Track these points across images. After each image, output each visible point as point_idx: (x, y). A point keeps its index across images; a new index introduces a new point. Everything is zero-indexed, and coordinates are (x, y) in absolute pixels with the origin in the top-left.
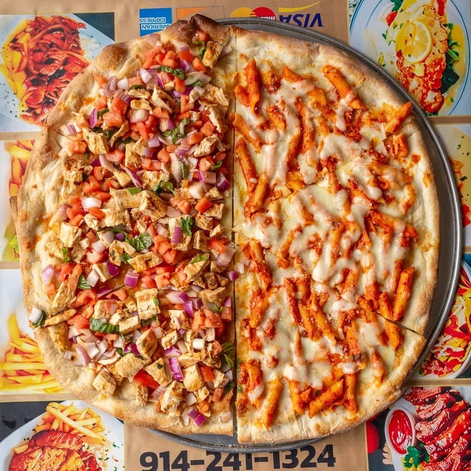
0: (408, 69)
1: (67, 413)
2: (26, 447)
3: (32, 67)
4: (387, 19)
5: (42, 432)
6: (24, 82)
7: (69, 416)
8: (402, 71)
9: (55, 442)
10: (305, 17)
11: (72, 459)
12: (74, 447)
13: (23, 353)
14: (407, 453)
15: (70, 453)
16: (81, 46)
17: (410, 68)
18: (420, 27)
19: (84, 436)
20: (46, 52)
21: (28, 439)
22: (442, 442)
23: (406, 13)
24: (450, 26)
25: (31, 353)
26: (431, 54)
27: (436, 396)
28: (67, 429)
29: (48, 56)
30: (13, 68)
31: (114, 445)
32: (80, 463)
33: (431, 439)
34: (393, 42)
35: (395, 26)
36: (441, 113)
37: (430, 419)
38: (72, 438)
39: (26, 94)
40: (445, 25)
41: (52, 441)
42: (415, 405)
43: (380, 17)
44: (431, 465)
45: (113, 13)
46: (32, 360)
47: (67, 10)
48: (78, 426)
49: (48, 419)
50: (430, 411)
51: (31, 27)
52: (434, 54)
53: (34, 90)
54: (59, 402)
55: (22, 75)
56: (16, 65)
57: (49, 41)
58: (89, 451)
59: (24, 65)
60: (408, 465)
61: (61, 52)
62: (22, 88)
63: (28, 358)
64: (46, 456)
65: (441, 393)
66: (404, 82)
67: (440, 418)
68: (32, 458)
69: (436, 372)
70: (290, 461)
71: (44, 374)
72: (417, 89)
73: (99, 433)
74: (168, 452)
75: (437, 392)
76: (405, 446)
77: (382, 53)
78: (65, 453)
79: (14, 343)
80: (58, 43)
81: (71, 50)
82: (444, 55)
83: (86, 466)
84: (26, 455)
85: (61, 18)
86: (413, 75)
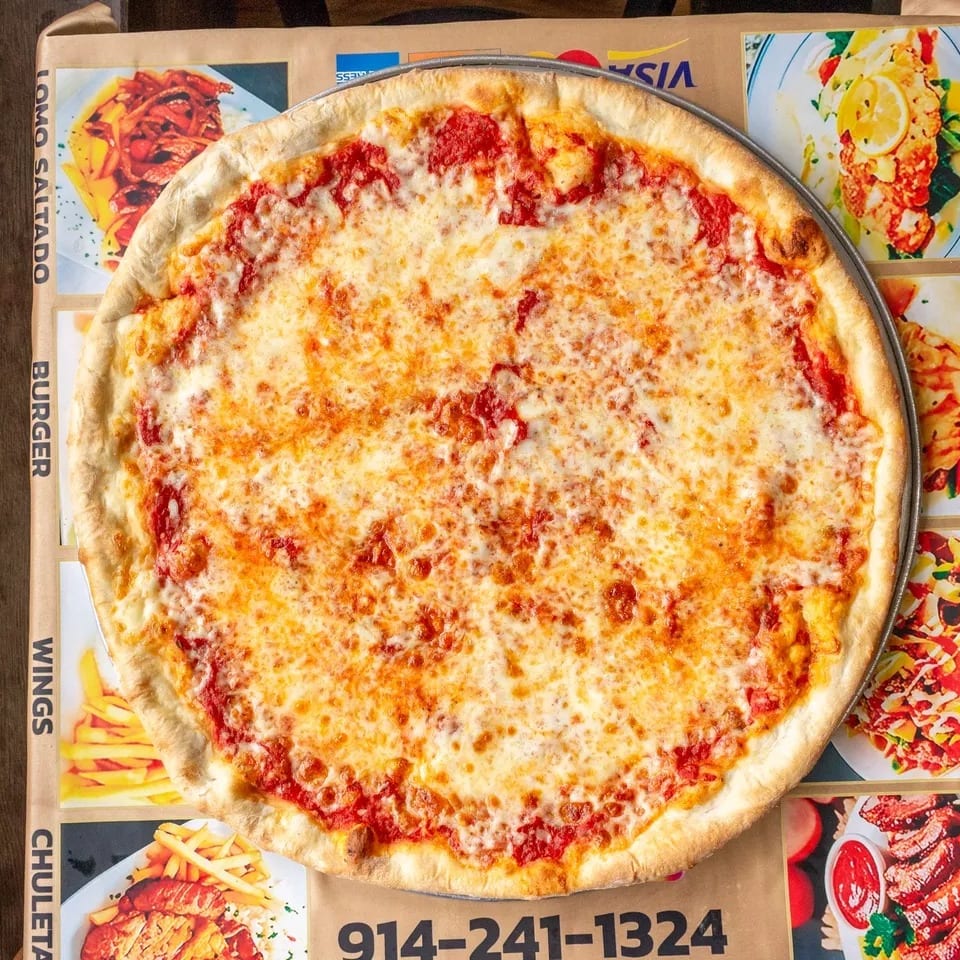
0: (863, 167)
1: (194, 844)
2: (114, 911)
3: (127, 170)
4: (820, 71)
5: (145, 882)
6: (112, 198)
7: (198, 851)
8: (851, 172)
9: (171, 903)
10: (658, 70)
11: (205, 936)
12: (208, 911)
13: (108, 726)
14: (871, 927)
15: (200, 923)
16: (224, 127)
17: (867, 165)
18: (885, 87)
19: (229, 890)
20: (157, 139)
21: (117, 896)
22: (940, 906)
23: (857, 59)
24: (945, 84)
25: (124, 727)
26: (909, 136)
27: (927, 813)
28: (195, 876)
29: (160, 146)
30: (92, 171)
31: (287, 908)
32: (219, 944)
33: (917, 898)
34: (832, 116)
35: (836, 86)
36: (929, 253)
37: (915, 859)
38: (205, 893)
39: (116, 221)
40: (936, 83)
41: (166, 900)
42: (885, 830)
43: (805, 68)
44: (919, 951)
45: (286, 64)
46: (127, 740)
47: (196, 58)
48: (216, 869)
49: (159, 855)
50: (915, 843)
51: (127, 92)
52: (913, 138)
53: (131, 213)
54: (180, 822)
55: (109, 184)
56: (98, 166)
57: (162, 117)
58: (237, 919)
59: (112, 165)
60: (872, 951)
61: (184, 139)
62: (109, 210)
63: (118, 735)
64: (154, 929)
65: (937, 808)
66: (855, 194)
67: (934, 858)
68: (125, 934)
69: (926, 765)
70: (635, 943)
71: (149, 767)
72: (881, 206)
73: (259, 885)
74: (395, 923)
75: (929, 805)
76: (866, 912)
77: (811, 138)
78: (191, 923)
79: (90, 705)
80: (179, 123)
81: (203, 135)
82: (934, 140)
83: (232, 950)
84: (115, 929)
85: (185, 74)
86: (872, 180)
